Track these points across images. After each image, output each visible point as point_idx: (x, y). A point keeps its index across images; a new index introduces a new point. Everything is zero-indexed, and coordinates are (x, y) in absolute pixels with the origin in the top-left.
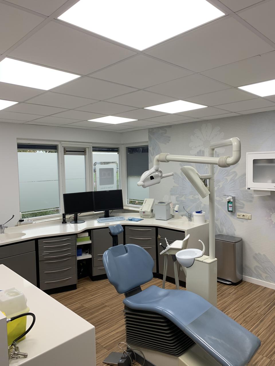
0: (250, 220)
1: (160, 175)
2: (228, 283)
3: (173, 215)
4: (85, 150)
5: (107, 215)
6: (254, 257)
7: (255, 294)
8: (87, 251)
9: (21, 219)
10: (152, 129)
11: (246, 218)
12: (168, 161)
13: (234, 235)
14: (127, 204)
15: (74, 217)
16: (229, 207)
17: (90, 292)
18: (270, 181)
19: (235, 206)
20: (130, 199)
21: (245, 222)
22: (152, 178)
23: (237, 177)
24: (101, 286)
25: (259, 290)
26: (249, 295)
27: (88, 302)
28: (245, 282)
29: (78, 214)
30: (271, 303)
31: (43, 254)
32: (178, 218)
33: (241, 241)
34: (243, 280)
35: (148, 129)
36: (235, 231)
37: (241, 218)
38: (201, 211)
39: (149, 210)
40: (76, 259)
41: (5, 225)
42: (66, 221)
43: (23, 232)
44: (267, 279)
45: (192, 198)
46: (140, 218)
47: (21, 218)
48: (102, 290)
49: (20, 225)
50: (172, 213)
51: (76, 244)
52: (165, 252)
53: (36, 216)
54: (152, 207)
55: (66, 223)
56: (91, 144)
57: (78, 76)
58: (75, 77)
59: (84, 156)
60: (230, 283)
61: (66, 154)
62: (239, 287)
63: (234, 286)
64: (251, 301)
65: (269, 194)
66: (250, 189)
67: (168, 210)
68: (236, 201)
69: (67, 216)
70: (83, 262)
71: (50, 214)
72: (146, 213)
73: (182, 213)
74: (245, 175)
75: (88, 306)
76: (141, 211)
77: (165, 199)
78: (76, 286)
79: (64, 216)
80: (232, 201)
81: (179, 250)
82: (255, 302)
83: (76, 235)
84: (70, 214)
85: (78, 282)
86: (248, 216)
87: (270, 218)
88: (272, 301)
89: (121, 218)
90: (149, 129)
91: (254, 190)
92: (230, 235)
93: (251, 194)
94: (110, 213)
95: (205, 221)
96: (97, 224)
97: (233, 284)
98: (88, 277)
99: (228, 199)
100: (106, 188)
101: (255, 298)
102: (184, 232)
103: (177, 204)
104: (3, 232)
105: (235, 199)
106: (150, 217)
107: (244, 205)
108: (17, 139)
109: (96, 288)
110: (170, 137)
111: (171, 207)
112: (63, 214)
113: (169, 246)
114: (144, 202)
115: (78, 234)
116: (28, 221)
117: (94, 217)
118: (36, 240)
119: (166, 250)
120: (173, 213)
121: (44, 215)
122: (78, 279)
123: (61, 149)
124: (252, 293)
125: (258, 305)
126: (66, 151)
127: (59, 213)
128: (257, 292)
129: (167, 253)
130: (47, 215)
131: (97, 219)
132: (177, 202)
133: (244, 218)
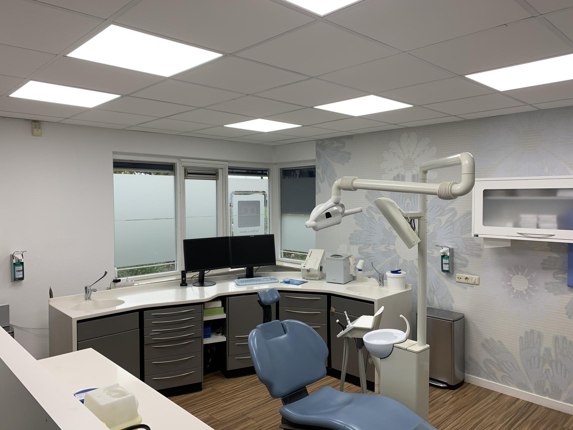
0: (478, 285)
1: (341, 211)
2: (441, 386)
3: (353, 275)
4: (217, 173)
5: (250, 275)
6: (483, 345)
7: (486, 404)
8: (218, 331)
9: (116, 278)
10: (322, 140)
11: (470, 283)
12: (355, 189)
13: (452, 309)
14: (280, 257)
15: (199, 277)
16: (444, 265)
17: (223, 396)
18: (511, 224)
19: (453, 263)
20: (285, 250)
21: (469, 289)
22: (328, 215)
23: (458, 217)
24: (240, 386)
25: (491, 398)
26: (476, 406)
27: (221, 411)
28: (469, 384)
29: (206, 272)
30: (511, 419)
31: (151, 333)
32: (363, 281)
33: (462, 319)
34: (465, 381)
35: (315, 141)
36: (453, 302)
37: (463, 281)
38: (400, 270)
39: (317, 267)
40: (202, 342)
41: (92, 288)
42: (187, 282)
43: (120, 298)
44: (503, 380)
45: (384, 250)
46: (301, 280)
47: (117, 276)
48: (242, 392)
49: (115, 287)
50: (352, 272)
51: (202, 318)
52: (345, 334)
53: (136, 274)
54: (321, 263)
55: (186, 285)
56: (226, 163)
57: (218, 55)
58: (214, 56)
59: (215, 181)
60: (445, 385)
61: (187, 178)
62: (459, 392)
63: (451, 391)
64: (479, 415)
65: (509, 245)
66: (479, 236)
67: (347, 268)
68: (455, 254)
69: (189, 275)
70: (212, 348)
71: (158, 272)
72: (312, 272)
73: (368, 273)
74: (470, 213)
75: (220, 418)
76: (303, 268)
77: (342, 250)
78: (201, 386)
79: (184, 274)
80: (448, 255)
81: (368, 330)
82: (486, 417)
83: (203, 305)
84: (193, 272)
85: (204, 379)
86: (474, 279)
87: (509, 283)
88: (513, 417)
89: (271, 279)
90: (317, 140)
91: (485, 239)
92: (445, 309)
93: (479, 245)
94: (254, 271)
95: (406, 286)
96: (234, 287)
97: (449, 387)
98: (219, 371)
99: (442, 251)
100: (248, 232)
101: (485, 411)
102: (373, 303)
103: (362, 259)
104: (89, 298)
105: (453, 252)
106: (318, 279)
107: (467, 261)
108: (114, 153)
109: (232, 389)
110: (350, 154)
111: (352, 263)
112: (182, 272)
113: (350, 325)
114: (308, 255)
115: (205, 303)
116: (127, 281)
117: (229, 277)
118: (141, 312)
119: (346, 330)
120: (355, 272)
121: (148, 273)
122: (205, 374)
123: (180, 170)
124: (481, 402)
125: (491, 422)
126: (189, 174)
127: (174, 270)
128: (490, 401)
129: (349, 336)
130: (153, 272)
131: (235, 280)
132: (359, 256)
133: (467, 282)
